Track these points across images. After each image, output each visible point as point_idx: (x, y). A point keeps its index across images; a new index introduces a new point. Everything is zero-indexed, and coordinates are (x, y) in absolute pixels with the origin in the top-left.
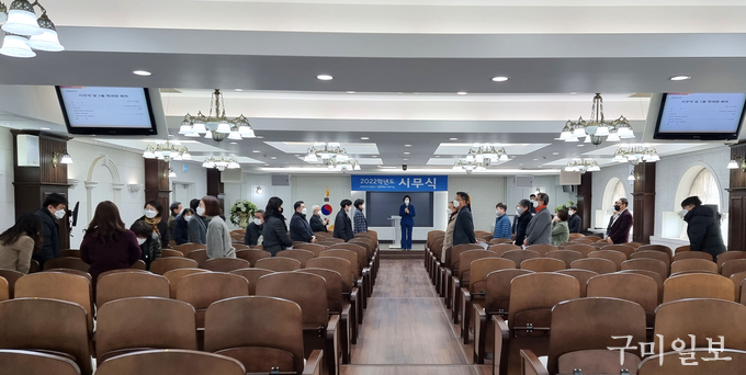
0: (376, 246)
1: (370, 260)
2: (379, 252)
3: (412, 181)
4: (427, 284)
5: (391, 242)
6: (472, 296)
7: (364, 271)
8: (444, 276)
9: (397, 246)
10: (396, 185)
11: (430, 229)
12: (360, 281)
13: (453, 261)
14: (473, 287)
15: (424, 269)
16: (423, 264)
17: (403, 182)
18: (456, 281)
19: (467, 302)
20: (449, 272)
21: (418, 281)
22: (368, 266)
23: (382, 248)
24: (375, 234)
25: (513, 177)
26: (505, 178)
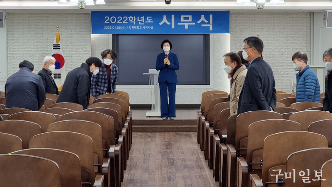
0: (127, 114)
1: (118, 134)
2: (132, 122)
3: (178, 19)
4: (200, 168)
5: (148, 107)
6: (265, 186)
7: (112, 150)
8: (225, 156)
9: (156, 113)
10: (156, 24)
11: (204, 88)
12: (106, 165)
13: (238, 136)
15: (197, 147)
16: (195, 139)
17: (165, 20)
18: (243, 164)
20: (232, 151)
21: (189, 163)
22: (117, 143)
23: (136, 115)
24: (125, 96)
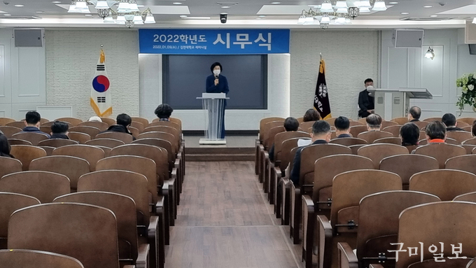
0: (180, 143)
1: (171, 166)
2: (185, 151)
3: (233, 38)
6: (335, 229)
7: (166, 186)
10: (209, 44)
11: (262, 114)
12: (160, 204)
14: (337, 214)
16: (253, 170)
17: (219, 39)
18: (309, 202)
19: (327, 238)
21: (247, 197)
22: (170, 177)
23: (189, 143)
25: (391, 31)
26: (379, 32)
